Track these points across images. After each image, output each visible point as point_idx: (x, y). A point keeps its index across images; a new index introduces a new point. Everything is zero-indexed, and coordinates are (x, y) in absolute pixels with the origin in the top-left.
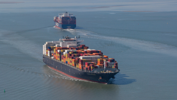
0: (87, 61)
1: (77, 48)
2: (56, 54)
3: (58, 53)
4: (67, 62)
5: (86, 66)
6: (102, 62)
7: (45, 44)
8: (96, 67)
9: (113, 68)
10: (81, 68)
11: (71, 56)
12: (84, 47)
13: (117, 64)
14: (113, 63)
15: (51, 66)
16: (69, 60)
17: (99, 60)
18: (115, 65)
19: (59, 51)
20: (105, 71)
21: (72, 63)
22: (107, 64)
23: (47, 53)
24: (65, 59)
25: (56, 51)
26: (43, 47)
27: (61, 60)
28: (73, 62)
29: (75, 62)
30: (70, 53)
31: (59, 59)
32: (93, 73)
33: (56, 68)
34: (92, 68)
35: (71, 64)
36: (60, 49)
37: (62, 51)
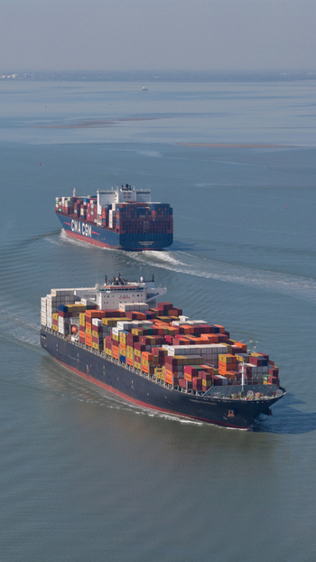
0: (189, 362)
1: (150, 313)
2: (88, 330)
3: (93, 328)
4: (123, 359)
5: (188, 377)
6: (233, 365)
7: (49, 296)
8: (218, 382)
9: (265, 383)
10: (172, 383)
11: (138, 341)
12: (170, 312)
13: (276, 373)
14: (265, 368)
15: (68, 362)
16: (130, 353)
17: (223, 359)
18: (271, 376)
19: (95, 322)
20: (244, 394)
21: (139, 361)
22: (249, 370)
23: (55, 322)
24: (116, 347)
25: (88, 320)
26: (43, 304)
27: (101, 348)
28: (143, 361)
29: (150, 361)
30: (135, 332)
31: (96, 346)
32: (209, 400)
33: (85, 371)
34: (204, 383)
35: (136, 364)
36: (99, 316)
37: (105, 321)
